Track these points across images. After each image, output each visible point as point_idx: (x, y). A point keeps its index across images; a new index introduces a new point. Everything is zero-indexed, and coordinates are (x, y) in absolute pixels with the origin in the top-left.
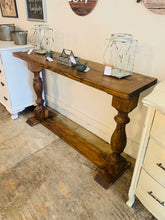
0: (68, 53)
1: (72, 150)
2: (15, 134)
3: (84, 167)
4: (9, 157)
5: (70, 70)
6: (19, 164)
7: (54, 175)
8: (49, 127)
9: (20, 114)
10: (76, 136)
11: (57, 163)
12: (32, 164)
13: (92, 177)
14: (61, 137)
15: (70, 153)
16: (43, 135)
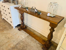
0: (34, 8)
1: (33, 39)
2: (15, 33)
3: (38, 44)
4: (14, 41)
5: (35, 14)
6: (17, 44)
7: (29, 48)
8: (25, 31)
9: (16, 27)
10: (34, 34)
11: (29, 43)
12: (22, 44)
13: (41, 48)
14: (30, 34)
15: (33, 40)
16: (24, 34)
